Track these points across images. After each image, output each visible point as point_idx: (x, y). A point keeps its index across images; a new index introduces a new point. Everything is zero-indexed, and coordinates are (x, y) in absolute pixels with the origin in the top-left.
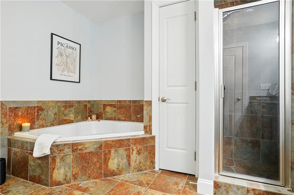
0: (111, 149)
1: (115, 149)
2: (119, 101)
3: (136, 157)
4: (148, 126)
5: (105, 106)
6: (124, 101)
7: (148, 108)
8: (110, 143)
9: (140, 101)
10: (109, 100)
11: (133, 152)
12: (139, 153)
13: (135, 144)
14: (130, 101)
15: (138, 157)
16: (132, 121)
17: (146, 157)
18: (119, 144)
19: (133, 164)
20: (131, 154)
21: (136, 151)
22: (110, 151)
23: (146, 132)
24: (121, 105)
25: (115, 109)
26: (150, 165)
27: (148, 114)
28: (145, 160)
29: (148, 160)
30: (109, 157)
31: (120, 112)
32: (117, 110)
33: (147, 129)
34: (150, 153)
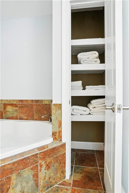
0: (11, 176)
1: (17, 173)
3: (45, 173)
4: (58, 133)
7: (57, 113)
8: (9, 167)
9: (42, 100)
11: (42, 169)
12: (48, 167)
13: (43, 158)
15: (47, 172)
16: (35, 120)
17: (57, 169)
18: (24, 164)
19: (41, 183)
20: (39, 171)
21: (45, 167)
22: (9, 179)
23: (55, 139)
26: (60, 176)
27: (58, 119)
28: (56, 172)
29: (59, 172)
30: (8, 186)
33: (56, 135)
34: (60, 163)
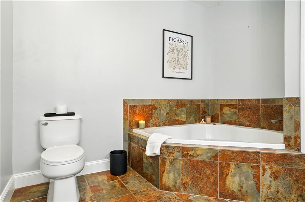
0: (230, 163)
1: (236, 163)
2: (242, 100)
3: (270, 181)
4: (293, 138)
5: (222, 106)
6: (249, 100)
7: (291, 110)
8: (229, 153)
9: (274, 100)
10: (227, 100)
11: (265, 173)
12: (275, 176)
13: (268, 162)
14: (259, 100)
15: (273, 182)
16: (262, 128)
17: (290, 186)
18: (243, 157)
19: (264, 190)
20: (261, 175)
21: (270, 173)
22: (229, 165)
23: (288, 146)
24: (244, 105)
25: (235, 110)
26: (297, 200)
27: (293, 119)
28: (288, 190)
29: (294, 192)
30: (228, 172)
31: (242, 114)
32: (239, 112)
33: (290, 141)
34: (297, 181)
